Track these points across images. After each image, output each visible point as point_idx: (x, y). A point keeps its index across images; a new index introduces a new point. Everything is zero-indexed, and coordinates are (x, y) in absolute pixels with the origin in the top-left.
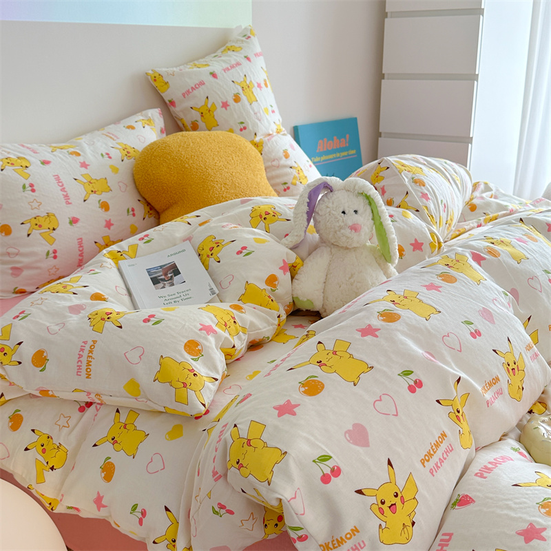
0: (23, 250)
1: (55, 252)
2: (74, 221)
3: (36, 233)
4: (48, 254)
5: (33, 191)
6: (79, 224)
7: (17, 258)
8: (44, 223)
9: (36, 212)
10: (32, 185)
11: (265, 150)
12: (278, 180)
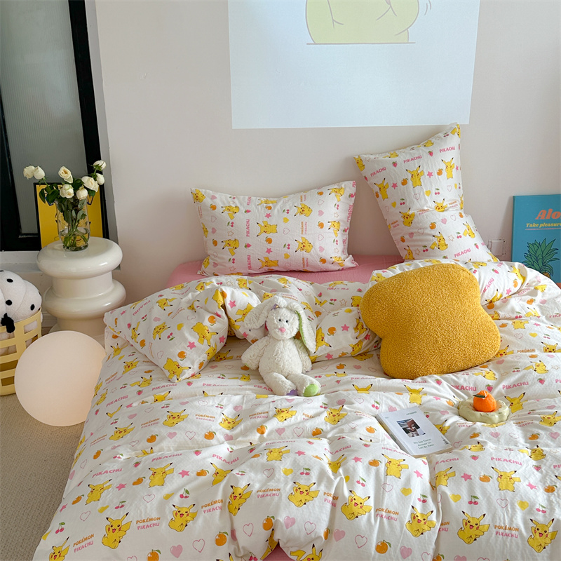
0: (219, 255)
1: (234, 260)
2: (248, 246)
3: (227, 248)
4: (230, 260)
5: (232, 226)
6: (250, 248)
7: (216, 258)
8: (232, 244)
9: (230, 238)
10: (232, 223)
11: (415, 220)
12: (420, 243)
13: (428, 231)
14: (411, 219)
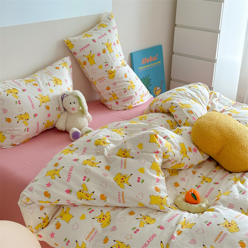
1: (28, 129)
2: (36, 115)
4: (25, 129)
5: (20, 104)
7: (13, 132)
10: (19, 101)
11: (116, 74)
12: (122, 88)
13: (124, 79)
14: (114, 74)
